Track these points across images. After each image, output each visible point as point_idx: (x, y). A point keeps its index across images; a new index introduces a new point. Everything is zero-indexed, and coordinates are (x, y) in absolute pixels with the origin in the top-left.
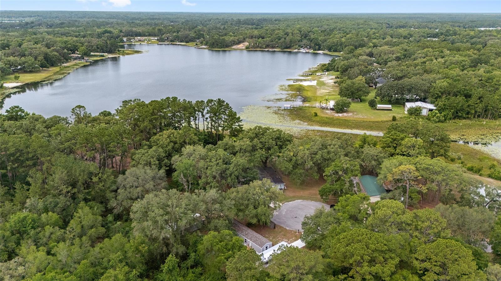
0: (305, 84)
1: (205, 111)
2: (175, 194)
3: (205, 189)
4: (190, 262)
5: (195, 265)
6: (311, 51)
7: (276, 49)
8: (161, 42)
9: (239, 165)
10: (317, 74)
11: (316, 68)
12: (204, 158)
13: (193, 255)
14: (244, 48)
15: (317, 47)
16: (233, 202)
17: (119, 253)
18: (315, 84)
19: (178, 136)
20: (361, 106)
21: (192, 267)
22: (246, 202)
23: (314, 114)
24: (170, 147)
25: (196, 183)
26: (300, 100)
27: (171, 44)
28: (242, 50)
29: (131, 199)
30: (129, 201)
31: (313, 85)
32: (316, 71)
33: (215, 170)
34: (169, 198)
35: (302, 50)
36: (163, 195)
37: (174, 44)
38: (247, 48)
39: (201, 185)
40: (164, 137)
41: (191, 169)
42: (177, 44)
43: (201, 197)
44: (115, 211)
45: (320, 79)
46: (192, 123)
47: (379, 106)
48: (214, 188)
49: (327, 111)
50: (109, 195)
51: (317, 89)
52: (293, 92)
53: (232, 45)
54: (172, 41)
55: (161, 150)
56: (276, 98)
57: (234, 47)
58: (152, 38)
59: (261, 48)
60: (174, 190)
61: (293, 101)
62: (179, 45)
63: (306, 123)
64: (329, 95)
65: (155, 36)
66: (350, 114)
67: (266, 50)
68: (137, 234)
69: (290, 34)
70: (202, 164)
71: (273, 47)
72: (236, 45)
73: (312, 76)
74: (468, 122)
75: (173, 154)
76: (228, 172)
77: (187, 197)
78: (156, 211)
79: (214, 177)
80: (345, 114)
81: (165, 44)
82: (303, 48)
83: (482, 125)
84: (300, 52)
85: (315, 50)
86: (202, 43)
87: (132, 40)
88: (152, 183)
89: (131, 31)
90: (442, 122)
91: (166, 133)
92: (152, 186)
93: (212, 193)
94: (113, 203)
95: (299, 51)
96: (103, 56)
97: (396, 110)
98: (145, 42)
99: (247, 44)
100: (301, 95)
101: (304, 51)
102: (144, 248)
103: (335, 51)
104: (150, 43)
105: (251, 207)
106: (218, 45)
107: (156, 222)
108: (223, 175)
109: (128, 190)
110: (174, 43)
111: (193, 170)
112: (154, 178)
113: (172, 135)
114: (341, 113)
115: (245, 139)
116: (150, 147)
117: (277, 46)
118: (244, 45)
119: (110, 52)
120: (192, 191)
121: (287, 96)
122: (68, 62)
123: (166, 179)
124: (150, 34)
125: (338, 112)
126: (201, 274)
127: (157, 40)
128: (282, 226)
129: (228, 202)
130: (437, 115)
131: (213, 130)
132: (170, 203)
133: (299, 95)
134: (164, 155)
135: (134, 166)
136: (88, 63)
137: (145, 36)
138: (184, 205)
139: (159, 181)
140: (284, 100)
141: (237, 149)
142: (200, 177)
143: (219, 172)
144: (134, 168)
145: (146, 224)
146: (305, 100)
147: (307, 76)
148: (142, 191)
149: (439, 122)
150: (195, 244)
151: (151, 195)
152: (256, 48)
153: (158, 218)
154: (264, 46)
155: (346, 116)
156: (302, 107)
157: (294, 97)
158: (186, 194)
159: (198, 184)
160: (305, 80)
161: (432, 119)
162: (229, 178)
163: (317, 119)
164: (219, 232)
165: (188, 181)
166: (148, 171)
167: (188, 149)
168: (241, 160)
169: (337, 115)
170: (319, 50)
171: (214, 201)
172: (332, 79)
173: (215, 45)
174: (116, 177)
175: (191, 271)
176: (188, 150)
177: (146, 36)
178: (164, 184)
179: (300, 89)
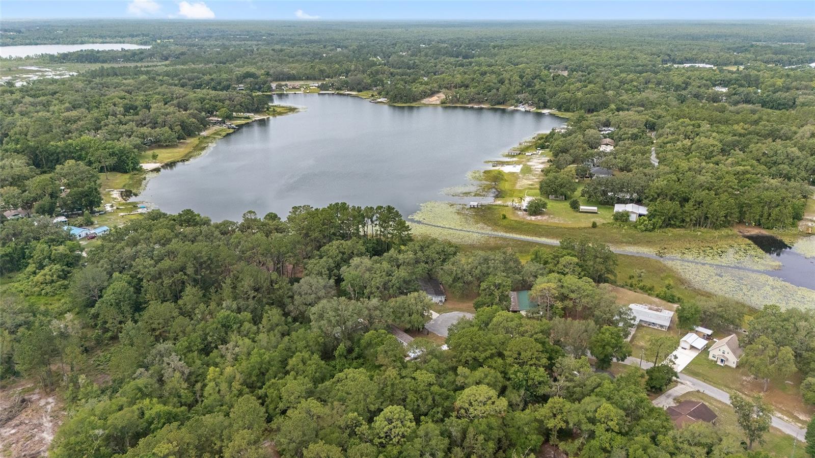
0: (506, 169)
1: (374, 218)
2: (344, 301)
3: (369, 298)
4: (354, 355)
5: (358, 357)
6: (533, 109)
7: (484, 104)
8: (323, 90)
9: (401, 278)
10: (527, 154)
11: (530, 142)
12: (369, 270)
13: (357, 349)
14: (438, 102)
15: (542, 104)
16: (392, 310)
17: (304, 342)
18: (519, 171)
19: (347, 247)
20: (563, 206)
21: (356, 358)
22: (403, 310)
23: (502, 217)
24: (339, 258)
25: (362, 292)
26: (492, 195)
27: (338, 94)
28: (435, 106)
29: (306, 304)
30: (304, 306)
31: (514, 173)
32: (527, 148)
33: (378, 281)
34: (339, 304)
35: (522, 108)
36: (335, 302)
37: (341, 94)
38: (442, 103)
39: (366, 294)
40: (334, 247)
41: (358, 280)
42: (344, 95)
43: (365, 304)
44: (292, 314)
45: (529, 161)
46: (361, 230)
47: (582, 208)
48: (377, 297)
49: (519, 213)
50: (288, 300)
51: (519, 178)
52: (488, 183)
53: (422, 98)
54: (338, 89)
55: (331, 260)
56: (464, 192)
57: (425, 101)
58: (311, 83)
59: (462, 103)
60: (344, 298)
61: (484, 196)
62: (348, 94)
63: (490, 228)
64: (531, 189)
65: (314, 79)
66: (545, 217)
67: (470, 106)
68: (315, 330)
69: (507, 82)
70: (367, 275)
71: (480, 102)
72: (427, 97)
73: (521, 156)
74: (681, 231)
75: (341, 265)
76: (390, 284)
77: (353, 304)
78: (330, 313)
79: (378, 288)
80: (539, 217)
81: (328, 94)
82: (523, 105)
83: (696, 236)
84: (517, 110)
85: (539, 108)
86: (380, 94)
87: (283, 87)
88: (323, 291)
89: (282, 73)
90: (650, 231)
91: (335, 243)
92: (324, 294)
93: (375, 301)
94: (290, 307)
95: (516, 108)
96: (248, 118)
97: (603, 212)
98: (300, 91)
99: (442, 96)
100: (496, 187)
101: (523, 110)
102: (321, 340)
103: (567, 110)
104: (308, 92)
105: (407, 315)
106: (402, 98)
107: (330, 321)
108: (385, 286)
109: (303, 296)
110: (342, 92)
111: (360, 281)
112: (325, 287)
113: (341, 246)
114: (534, 216)
115: (409, 252)
116: (321, 257)
117: (486, 100)
118: (438, 97)
119: (257, 111)
120: (358, 300)
121: (479, 188)
122: (206, 129)
123: (335, 288)
124: (308, 77)
125: (531, 215)
126: (363, 364)
127: (318, 87)
128: (435, 333)
129: (387, 310)
130: (645, 222)
131: (382, 237)
132: (340, 308)
133: (494, 187)
134: (333, 265)
135: (307, 275)
136: (231, 131)
137: (300, 79)
138: (351, 310)
139: (329, 290)
140: (473, 194)
141: (400, 262)
142: (366, 287)
143: (382, 284)
144: (308, 277)
145: (322, 322)
146: (499, 195)
147: (514, 156)
148: (316, 298)
149: (646, 230)
150: (359, 340)
151: (324, 301)
152: (456, 103)
153: (332, 318)
154: (467, 101)
155: (539, 220)
156: (493, 205)
157: (486, 190)
158: (353, 301)
159: (363, 294)
160: (508, 163)
161: (638, 227)
162: (391, 289)
163: (505, 222)
164: (377, 331)
165: (354, 291)
166: (320, 281)
167: (356, 260)
168: (403, 273)
169: (529, 218)
170: (545, 107)
171: (376, 308)
172: (543, 163)
173: (398, 98)
174: (292, 284)
175: (355, 361)
176: (355, 262)
177: (303, 80)
178: (333, 292)
179: (497, 178)
